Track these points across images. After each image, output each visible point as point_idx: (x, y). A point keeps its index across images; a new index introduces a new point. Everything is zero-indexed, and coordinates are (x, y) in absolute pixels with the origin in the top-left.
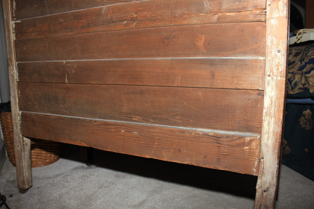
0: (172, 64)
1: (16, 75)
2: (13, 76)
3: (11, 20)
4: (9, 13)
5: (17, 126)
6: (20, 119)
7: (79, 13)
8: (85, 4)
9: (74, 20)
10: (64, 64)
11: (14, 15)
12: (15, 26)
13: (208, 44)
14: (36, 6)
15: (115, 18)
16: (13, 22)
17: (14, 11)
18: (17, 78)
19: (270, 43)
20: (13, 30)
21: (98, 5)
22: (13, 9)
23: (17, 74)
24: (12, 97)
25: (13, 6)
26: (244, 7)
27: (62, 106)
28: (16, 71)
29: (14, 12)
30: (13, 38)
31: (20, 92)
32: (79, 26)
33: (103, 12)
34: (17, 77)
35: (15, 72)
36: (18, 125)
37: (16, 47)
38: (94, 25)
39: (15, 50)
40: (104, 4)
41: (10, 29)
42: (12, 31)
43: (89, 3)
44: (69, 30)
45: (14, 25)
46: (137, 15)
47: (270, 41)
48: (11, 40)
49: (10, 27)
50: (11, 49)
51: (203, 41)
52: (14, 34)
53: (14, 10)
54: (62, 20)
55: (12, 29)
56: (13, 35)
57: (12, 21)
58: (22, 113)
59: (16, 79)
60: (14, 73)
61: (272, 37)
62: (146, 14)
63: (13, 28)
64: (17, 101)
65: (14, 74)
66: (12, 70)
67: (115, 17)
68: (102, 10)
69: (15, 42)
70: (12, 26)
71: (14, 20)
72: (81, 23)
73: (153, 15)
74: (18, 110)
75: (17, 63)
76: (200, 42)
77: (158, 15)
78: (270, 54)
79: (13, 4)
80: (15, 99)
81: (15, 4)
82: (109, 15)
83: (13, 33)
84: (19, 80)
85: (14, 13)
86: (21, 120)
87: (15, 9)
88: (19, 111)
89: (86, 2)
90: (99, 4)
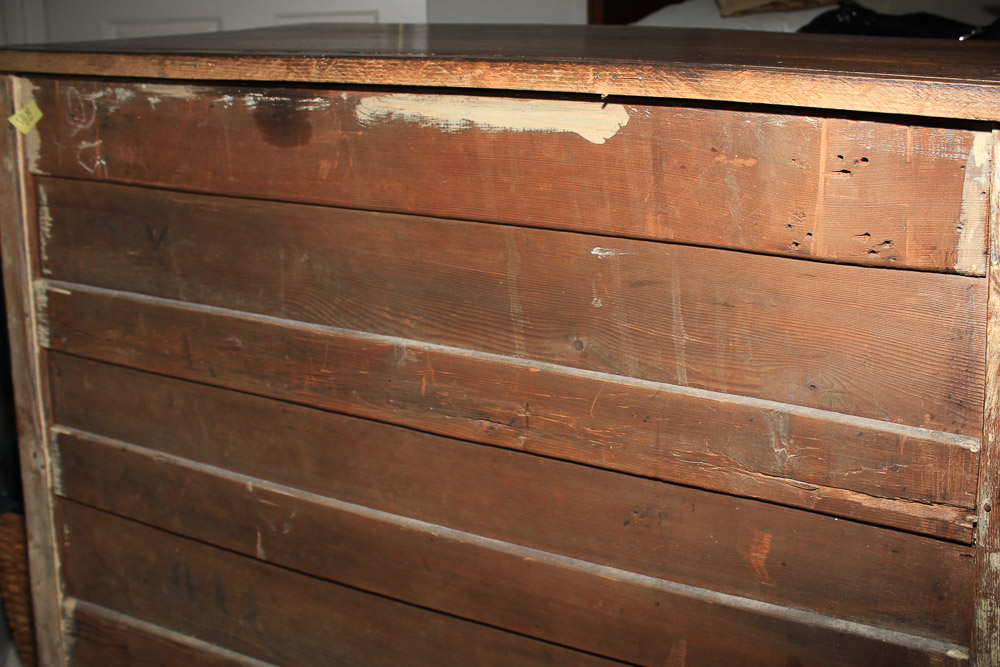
0: (658, 604)
1: (52, 471)
2: (37, 473)
3: (30, 277)
4: (21, 252)
5: (54, 654)
6: (68, 631)
7: (305, 339)
8: (330, 308)
9: (287, 357)
10: (249, 493)
11: (45, 257)
12: (49, 303)
13: (783, 564)
14: (132, 253)
15: (446, 398)
16: (42, 284)
17: (44, 243)
18: (58, 485)
19: (985, 623)
20: (40, 315)
21: (380, 328)
22: (41, 234)
23: (57, 471)
24: (36, 546)
25: (41, 223)
26: (905, 489)
27: (241, 622)
28: (50, 455)
29: (47, 247)
30: (39, 341)
31: (67, 531)
32: (307, 383)
33: (401, 363)
34: (57, 480)
35: (48, 460)
36: (59, 650)
37: (50, 369)
38: (364, 398)
39: (47, 382)
40: (405, 331)
41: (26, 310)
42: (37, 318)
43: (346, 312)
44: (269, 385)
45: (43, 299)
46: (528, 410)
47: (984, 615)
48: (29, 347)
49: (26, 301)
50: (32, 380)
51: (766, 551)
52: (41, 328)
53: (47, 239)
54: (238, 340)
55: (37, 310)
56: (38, 330)
57: (34, 279)
58: (77, 612)
59: (53, 489)
60: (43, 467)
61: (991, 605)
62: (565, 420)
63: (39, 306)
64: (58, 564)
65: (43, 472)
66: (35, 455)
67: (446, 394)
68: (396, 354)
69: (48, 354)
70: (36, 300)
71: (44, 276)
72: (317, 376)
73: (588, 429)
74: (60, 596)
75: (57, 429)
76: (756, 551)
77: (610, 434)
78: (985, 656)
79: (42, 218)
80: (49, 558)
81: (50, 219)
82: (424, 381)
83: (38, 322)
84: (63, 491)
85: (43, 249)
86: (72, 635)
87: (49, 236)
88: (65, 598)
89: (333, 304)
90: (383, 325)
